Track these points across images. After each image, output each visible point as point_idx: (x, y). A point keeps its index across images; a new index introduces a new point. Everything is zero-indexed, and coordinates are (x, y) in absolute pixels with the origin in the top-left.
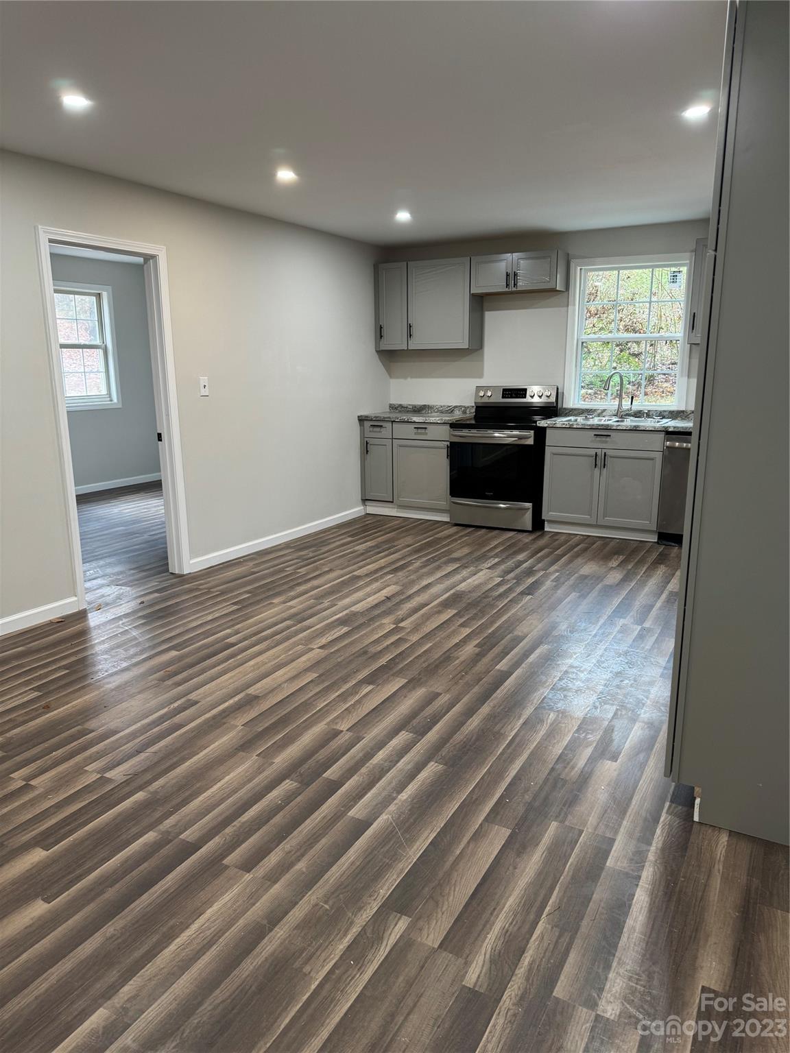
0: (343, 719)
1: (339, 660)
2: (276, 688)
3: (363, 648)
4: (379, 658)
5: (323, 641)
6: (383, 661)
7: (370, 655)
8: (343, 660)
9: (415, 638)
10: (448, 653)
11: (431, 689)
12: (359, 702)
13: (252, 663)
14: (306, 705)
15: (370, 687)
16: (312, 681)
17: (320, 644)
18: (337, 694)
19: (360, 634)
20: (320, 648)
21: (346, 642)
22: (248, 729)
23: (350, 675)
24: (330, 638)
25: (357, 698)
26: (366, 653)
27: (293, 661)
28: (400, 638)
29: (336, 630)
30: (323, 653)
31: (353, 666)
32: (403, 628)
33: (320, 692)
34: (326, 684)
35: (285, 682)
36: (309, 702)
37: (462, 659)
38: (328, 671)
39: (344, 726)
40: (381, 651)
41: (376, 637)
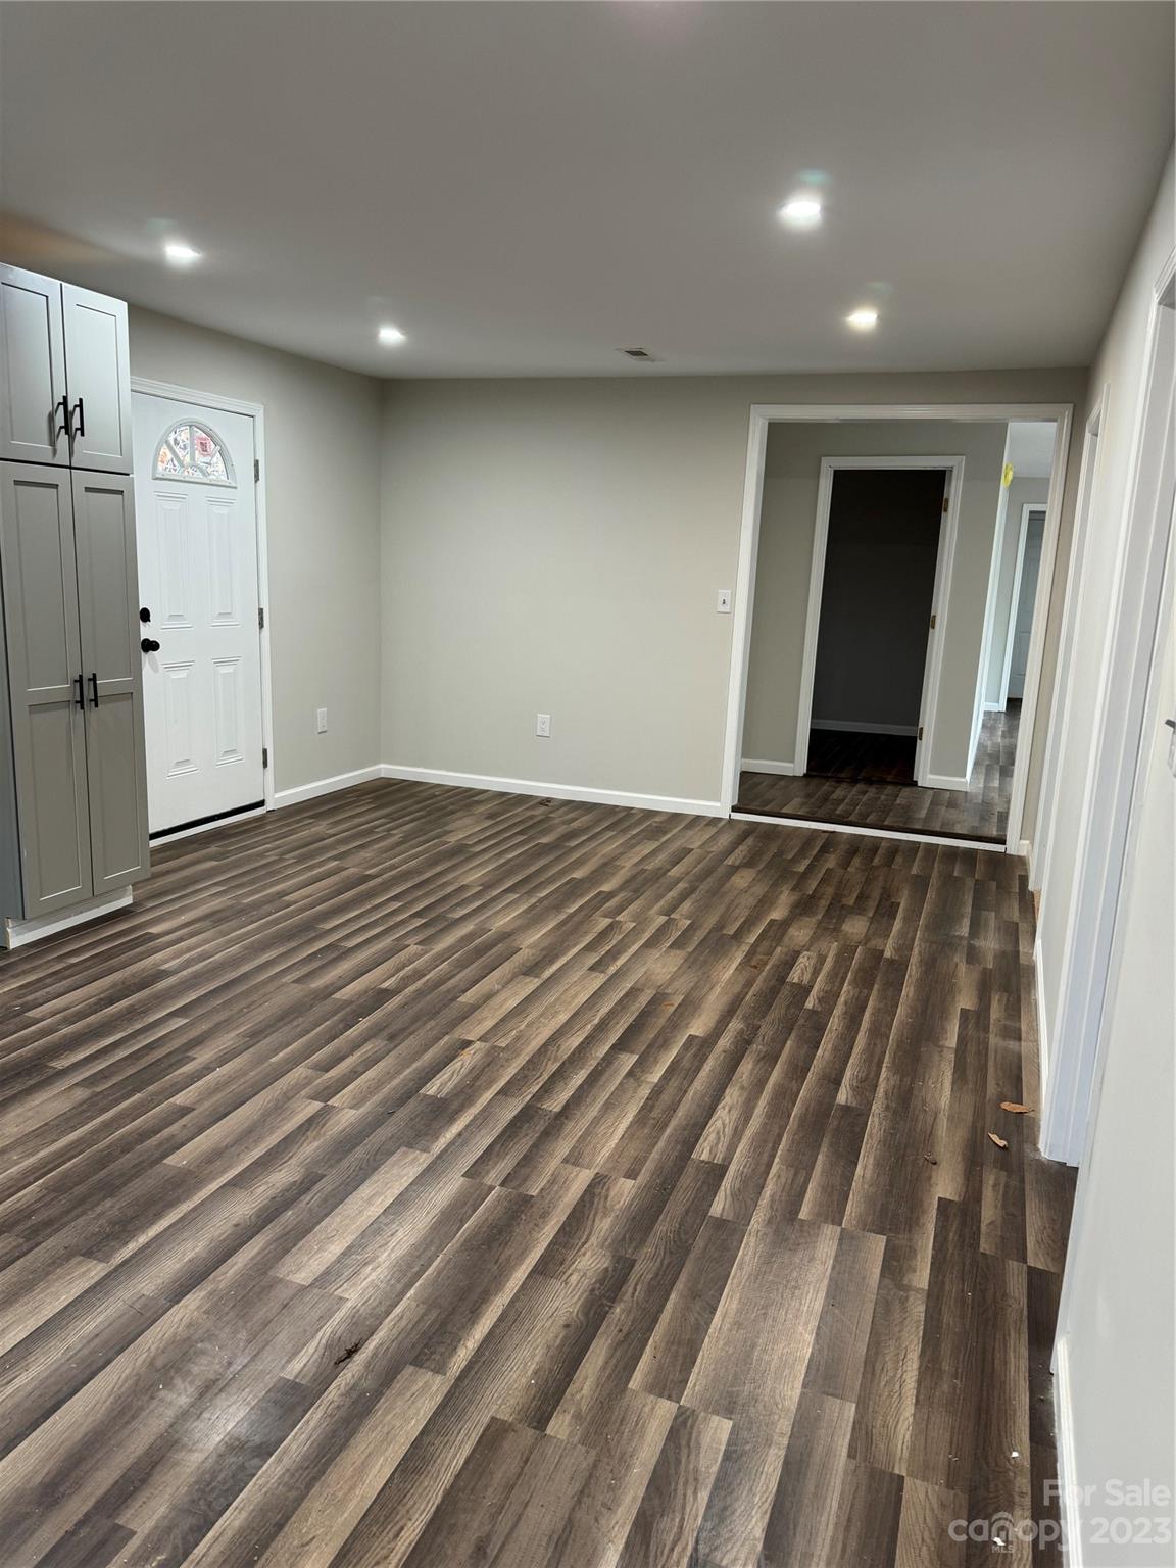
0: (416, 954)
1: (433, 1023)
2: (508, 983)
3: (396, 1047)
4: (369, 1028)
5: (467, 1060)
6: (364, 1024)
7: (385, 1034)
8: (425, 1023)
9: (300, 1072)
10: (251, 1043)
11: (304, 986)
12: (398, 970)
13: (563, 1017)
14: (462, 965)
15: (385, 985)
16: (464, 992)
17: (470, 1050)
18: (427, 977)
19: (402, 1076)
20: (467, 1044)
21: (428, 1056)
22: (514, 945)
23: (414, 1000)
24: (456, 1064)
25: (401, 974)
26: (392, 1038)
27: (502, 1020)
28: (327, 1071)
29: (450, 1085)
30: (461, 1033)
31: (411, 1013)
32: (314, 1098)
33: (450, 979)
34: (443, 988)
35: (498, 991)
36: (458, 970)
37: (232, 1034)
38: (446, 1006)
39: (413, 949)
40: (366, 1041)
41: (371, 1073)
